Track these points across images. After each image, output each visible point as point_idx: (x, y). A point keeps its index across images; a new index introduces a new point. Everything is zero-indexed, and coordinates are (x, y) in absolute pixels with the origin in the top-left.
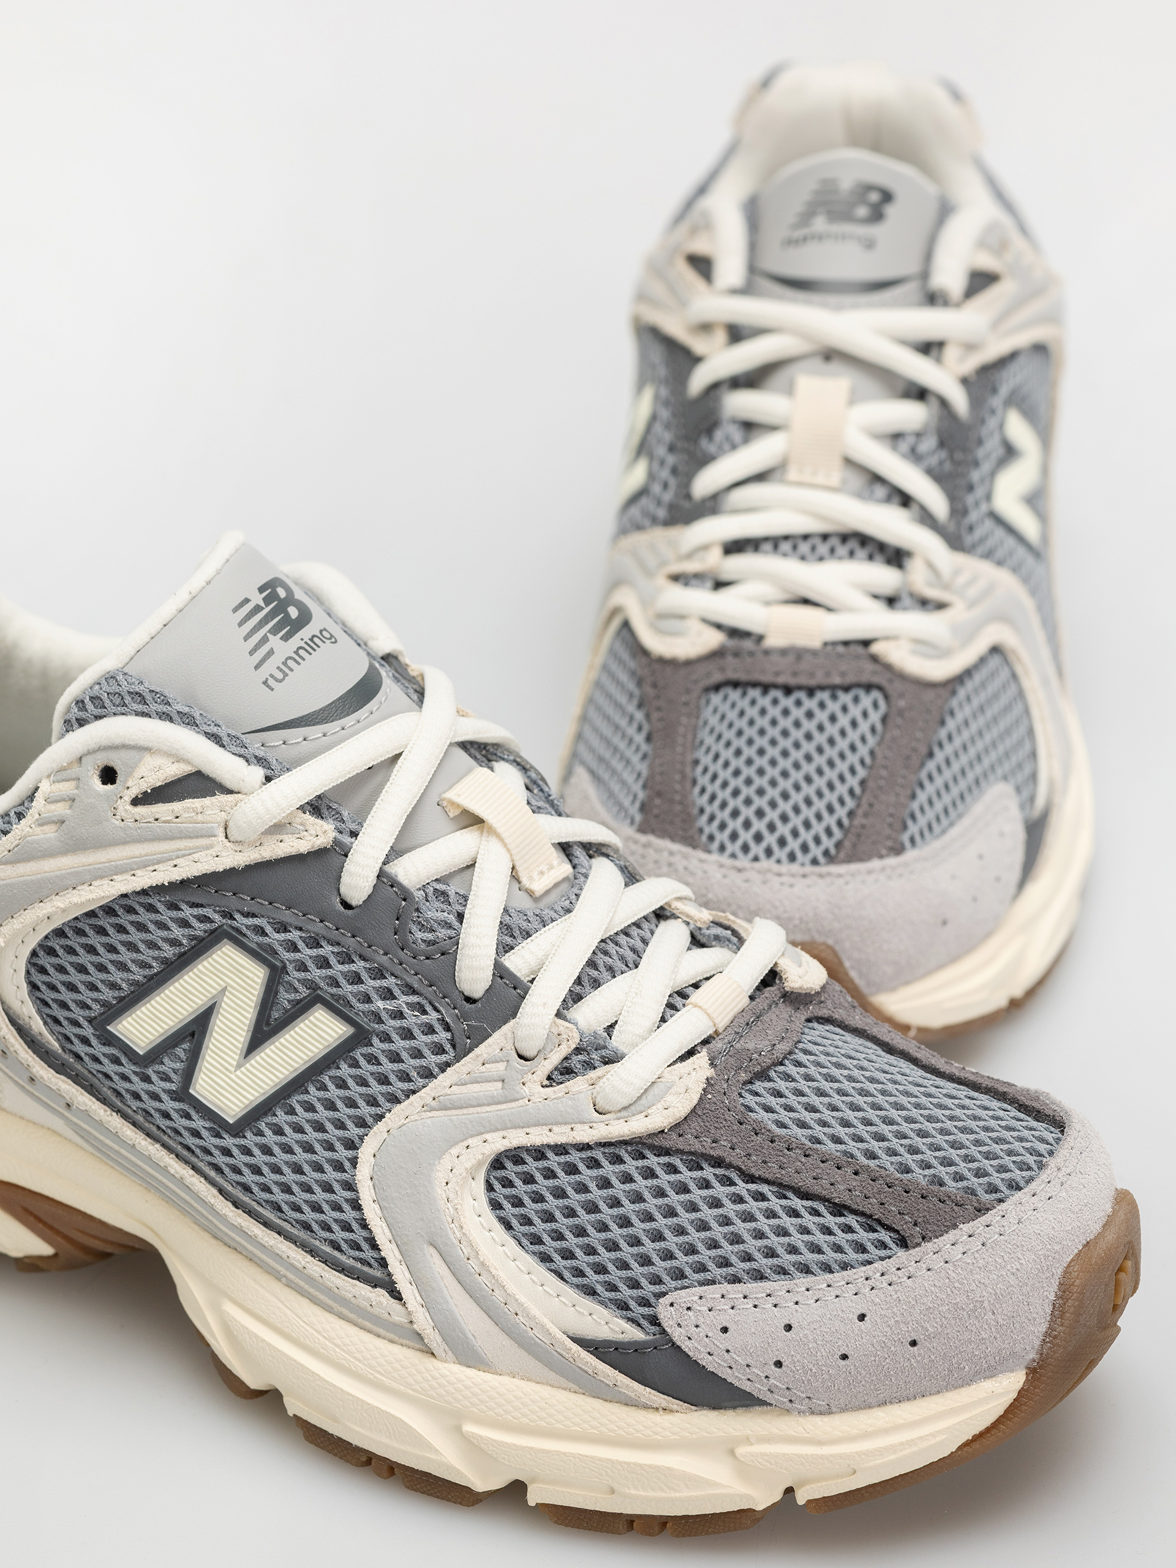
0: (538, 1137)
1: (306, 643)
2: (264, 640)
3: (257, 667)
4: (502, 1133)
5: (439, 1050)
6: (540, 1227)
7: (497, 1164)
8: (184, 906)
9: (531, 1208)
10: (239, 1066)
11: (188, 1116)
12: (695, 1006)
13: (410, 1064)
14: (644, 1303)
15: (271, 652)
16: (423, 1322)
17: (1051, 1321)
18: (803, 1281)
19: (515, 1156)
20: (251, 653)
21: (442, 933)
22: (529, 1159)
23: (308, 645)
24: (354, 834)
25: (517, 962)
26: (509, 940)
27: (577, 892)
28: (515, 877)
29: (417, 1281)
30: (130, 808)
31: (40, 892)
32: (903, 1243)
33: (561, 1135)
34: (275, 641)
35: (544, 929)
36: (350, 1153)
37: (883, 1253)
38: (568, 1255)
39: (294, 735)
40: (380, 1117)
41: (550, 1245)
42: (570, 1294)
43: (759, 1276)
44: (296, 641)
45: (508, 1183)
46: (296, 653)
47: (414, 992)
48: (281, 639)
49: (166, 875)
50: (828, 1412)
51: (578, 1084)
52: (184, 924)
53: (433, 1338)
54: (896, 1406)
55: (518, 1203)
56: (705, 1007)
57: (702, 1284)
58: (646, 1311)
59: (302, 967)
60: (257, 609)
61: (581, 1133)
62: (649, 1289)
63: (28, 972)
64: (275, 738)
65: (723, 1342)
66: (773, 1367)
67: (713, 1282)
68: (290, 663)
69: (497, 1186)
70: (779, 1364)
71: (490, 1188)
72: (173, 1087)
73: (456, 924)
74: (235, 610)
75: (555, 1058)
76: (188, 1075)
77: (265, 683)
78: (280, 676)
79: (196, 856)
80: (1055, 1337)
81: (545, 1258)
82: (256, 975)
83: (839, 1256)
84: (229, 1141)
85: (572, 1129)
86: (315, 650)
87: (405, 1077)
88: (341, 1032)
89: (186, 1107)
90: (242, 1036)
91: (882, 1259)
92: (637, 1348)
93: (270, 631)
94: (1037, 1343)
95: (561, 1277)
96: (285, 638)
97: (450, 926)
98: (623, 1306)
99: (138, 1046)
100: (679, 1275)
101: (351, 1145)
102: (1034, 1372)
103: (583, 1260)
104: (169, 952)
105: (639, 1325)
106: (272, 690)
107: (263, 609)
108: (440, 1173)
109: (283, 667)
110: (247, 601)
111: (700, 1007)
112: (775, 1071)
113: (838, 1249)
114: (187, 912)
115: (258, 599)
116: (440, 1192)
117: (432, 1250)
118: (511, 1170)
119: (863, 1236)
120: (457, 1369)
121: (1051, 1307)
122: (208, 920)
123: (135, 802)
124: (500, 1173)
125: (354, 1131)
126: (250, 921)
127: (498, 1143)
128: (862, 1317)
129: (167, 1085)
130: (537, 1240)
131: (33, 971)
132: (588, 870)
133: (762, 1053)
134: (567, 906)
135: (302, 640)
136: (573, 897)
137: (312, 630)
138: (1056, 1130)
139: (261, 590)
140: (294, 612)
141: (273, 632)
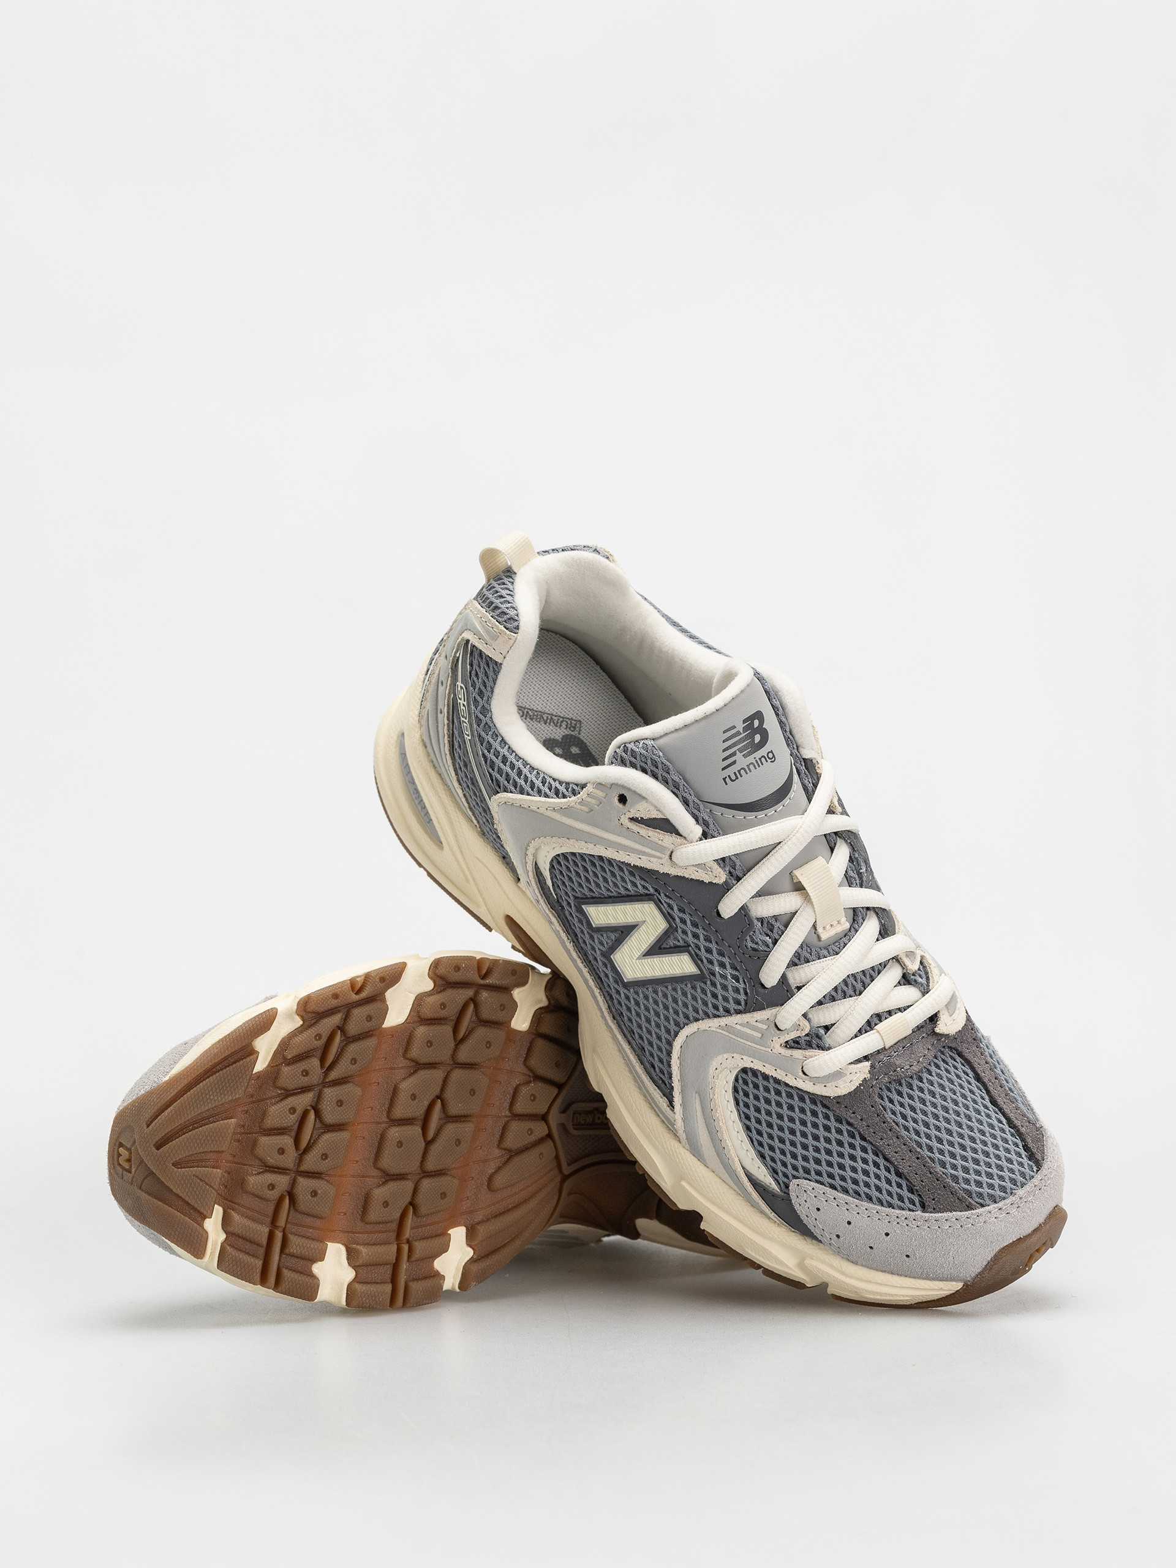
0: (769, 1070)
1: (756, 760)
2: (734, 754)
3: (723, 769)
4: (752, 1059)
5: (738, 1002)
6: (752, 1113)
7: (744, 1070)
8: (638, 877)
9: (751, 1101)
10: (639, 958)
11: (606, 966)
12: (878, 1032)
13: (720, 1003)
14: (786, 1176)
15: (734, 762)
16: (679, 1124)
17: (984, 1269)
18: (866, 1204)
19: (755, 1073)
20: (724, 760)
21: (762, 948)
22: (760, 1078)
23: (757, 762)
24: (738, 879)
25: (796, 976)
26: (797, 961)
27: (846, 941)
28: (814, 926)
29: (684, 1105)
30: (627, 821)
32: (924, 1207)
33: (780, 1075)
34: (739, 756)
35: (819, 961)
36: (677, 1029)
37: (911, 1206)
38: (760, 1133)
39: (729, 813)
40: (697, 1020)
41: (753, 1124)
42: (752, 1153)
43: (845, 1191)
44: (751, 759)
45: (746, 1083)
46: (748, 767)
47: (736, 969)
48: (743, 756)
49: (633, 860)
50: (855, 1263)
51: (798, 1054)
52: (634, 885)
53: (683, 1136)
54: (891, 1275)
55: (746, 1095)
56: (883, 1035)
57: (817, 1182)
58: (786, 1180)
59: (684, 932)
60: (738, 733)
61: (790, 1079)
62: (790, 1171)
63: (552, 860)
64: (718, 811)
65: (815, 1214)
66: (835, 1236)
67: (822, 1183)
68: (743, 771)
69: (741, 1081)
70: (838, 1236)
71: (736, 1080)
72: (604, 949)
73: (771, 945)
74: (724, 732)
75: (793, 1035)
76: (613, 948)
77: (724, 779)
78: (733, 777)
79: (652, 859)
80: (983, 1277)
81: (748, 1129)
82: (661, 925)
83: (889, 1198)
84: (622, 990)
85: (786, 1075)
86: (759, 766)
87: (716, 1007)
88: (693, 971)
89: (606, 962)
90: (645, 947)
91: (910, 1210)
92: (774, 1195)
93: (738, 750)
94: (973, 1275)
95: (752, 1141)
96: (745, 756)
97: (768, 946)
98: (775, 1171)
99: (594, 922)
100: (807, 1171)
101: (678, 1025)
102: (966, 1285)
103: (765, 1140)
104: (623, 892)
105: (779, 1184)
106: (726, 784)
107: (741, 734)
108: (715, 1063)
109: (737, 773)
110: (734, 727)
111: (880, 1034)
112: (905, 1080)
113: (890, 1194)
114: (638, 882)
115: (740, 727)
116: (711, 1071)
117: (697, 1096)
118: (750, 1078)
119: (905, 1193)
120: (688, 1154)
121: (987, 1263)
122: (647, 889)
123: (632, 819)
124: (744, 1076)
125: (681, 1019)
126: (668, 900)
127: (748, 1063)
128: (887, 1234)
129: (601, 947)
130: (748, 1117)
131: (554, 861)
132: (859, 927)
133: (903, 1068)
134: (837, 949)
135: (755, 758)
136: (842, 945)
137: (763, 752)
138: (1035, 1169)
139: (744, 721)
140: (757, 738)
141: (740, 750)
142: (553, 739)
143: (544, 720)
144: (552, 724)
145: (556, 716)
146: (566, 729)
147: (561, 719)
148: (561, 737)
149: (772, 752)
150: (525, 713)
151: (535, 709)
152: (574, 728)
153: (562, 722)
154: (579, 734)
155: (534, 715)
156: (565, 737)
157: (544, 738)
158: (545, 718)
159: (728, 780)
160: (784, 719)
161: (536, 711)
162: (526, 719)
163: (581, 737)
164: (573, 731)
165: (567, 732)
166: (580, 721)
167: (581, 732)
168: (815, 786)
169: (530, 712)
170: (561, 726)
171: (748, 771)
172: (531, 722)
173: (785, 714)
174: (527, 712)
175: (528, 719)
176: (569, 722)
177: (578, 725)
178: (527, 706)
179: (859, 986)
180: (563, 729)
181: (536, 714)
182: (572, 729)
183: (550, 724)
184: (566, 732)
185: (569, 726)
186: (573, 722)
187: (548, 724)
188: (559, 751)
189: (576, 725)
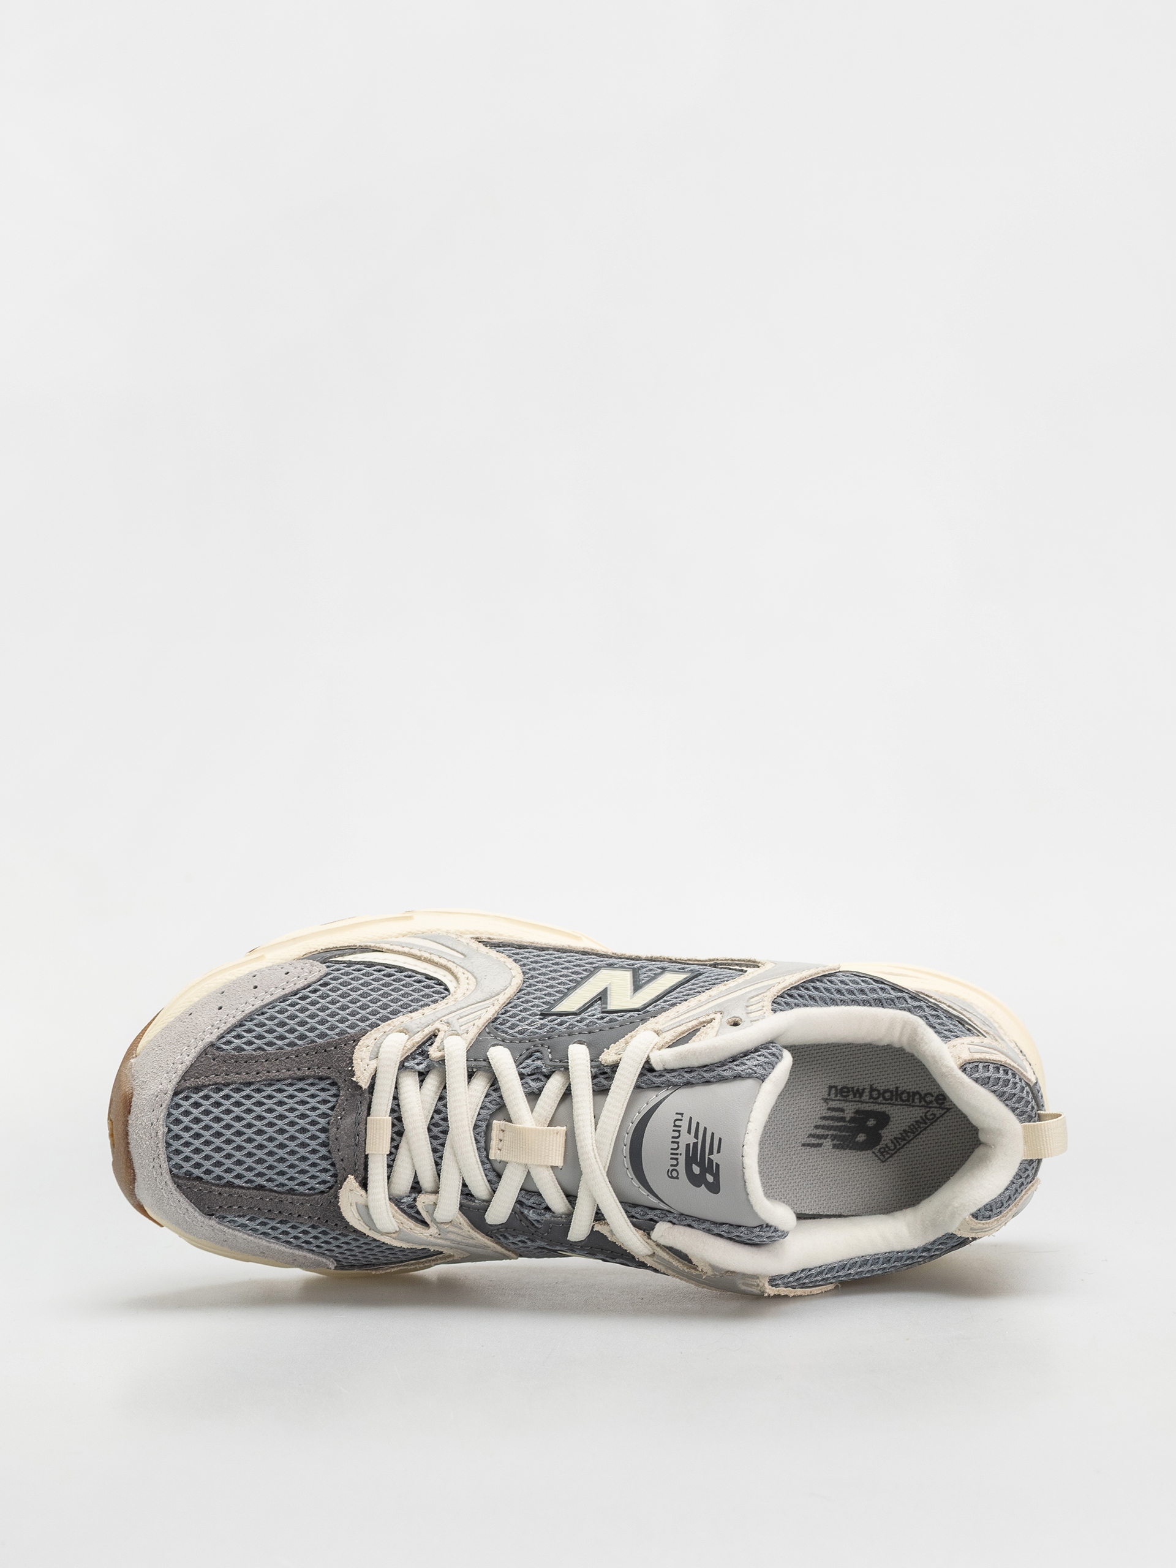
1: (677, 1154)
2: (696, 1136)
3: (691, 1118)
5: (502, 1023)
10: (608, 983)
12: (386, 1121)
13: (515, 1012)
15: (689, 1132)
20: (698, 1124)
24: (594, 1075)
27: (479, 1146)
31: (769, 988)
34: (691, 1140)
44: (682, 1150)
46: (678, 1143)
48: (690, 1144)
60: (711, 1153)
68: (676, 1134)
72: (642, 970)
74: (720, 1139)
76: (636, 974)
77: (682, 1114)
78: (677, 1123)
84: (600, 964)
86: (672, 1154)
87: (515, 1006)
89: (631, 967)
90: (612, 991)
93: (697, 1142)
96: (688, 1146)
99: (669, 974)
106: (677, 1114)
107: (709, 1155)
109: (679, 1129)
110: (719, 1152)
111: (383, 1121)
115: (715, 1158)
122: (653, 1007)
123: (707, 1022)
132: (485, 1170)
133: (341, 1119)
134: (478, 1130)
135: (681, 1154)
136: (479, 1138)
137: (681, 1168)
138: (175, 1171)
139: (718, 1165)
140: (696, 1170)
141: (696, 1144)
142: (886, 1126)
143: (909, 1132)
144: (900, 1136)
145: (904, 1145)
146: (886, 1145)
147: (898, 1147)
148: (883, 1135)
149: (677, 1178)
150: (927, 1121)
151: (924, 1132)
152: (882, 1153)
153: (895, 1146)
154: (873, 1153)
155: (919, 1127)
156: (879, 1138)
157: (892, 1119)
158: (909, 1134)
159: (679, 1117)
160: (706, 1225)
161: (921, 1131)
162: (921, 1117)
163: (869, 1151)
164: (880, 1149)
165: (882, 1144)
166: (883, 1162)
167: (874, 1155)
168: (631, 1217)
169: (924, 1125)
170: (893, 1142)
171: (674, 1140)
172: (914, 1120)
173: (709, 1231)
174: (926, 1123)
175: (919, 1118)
176: (891, 1152)
177: (882, 1157)
178: (931, 1127)
179: (435, 1130)
180: (888, 1141)
181: (919, 1130)
182: (882, 1150)
183: (901, 1134)
184: (882, 1142)
185: (887, 1149)
186: (889, 1155)
187: (902, 1132)
188: (871, 1123)
189: (884, 1156)
